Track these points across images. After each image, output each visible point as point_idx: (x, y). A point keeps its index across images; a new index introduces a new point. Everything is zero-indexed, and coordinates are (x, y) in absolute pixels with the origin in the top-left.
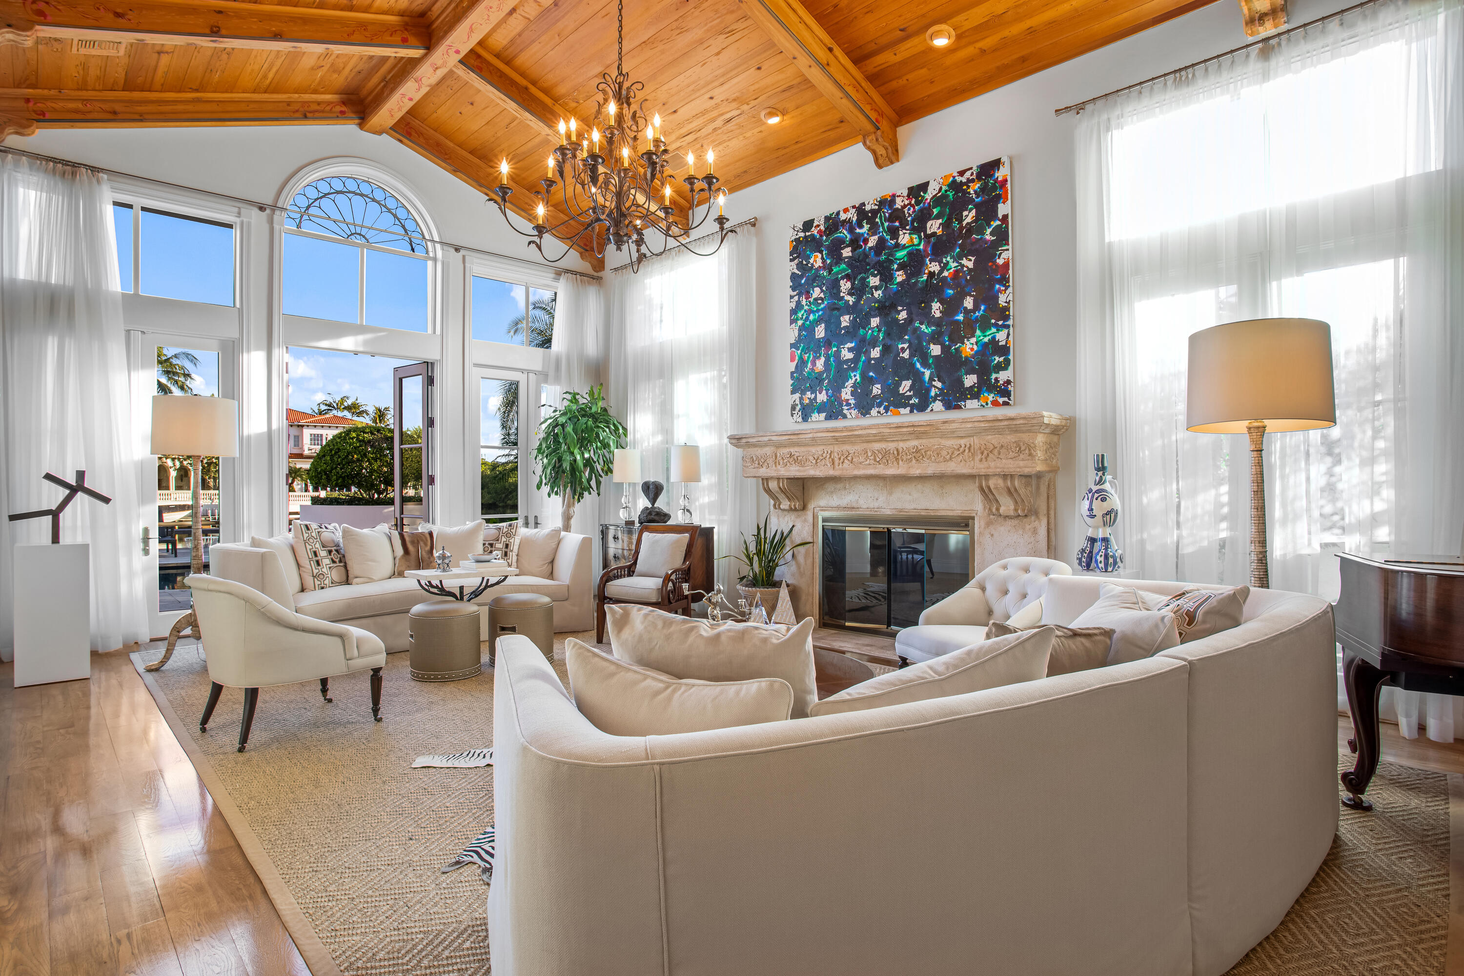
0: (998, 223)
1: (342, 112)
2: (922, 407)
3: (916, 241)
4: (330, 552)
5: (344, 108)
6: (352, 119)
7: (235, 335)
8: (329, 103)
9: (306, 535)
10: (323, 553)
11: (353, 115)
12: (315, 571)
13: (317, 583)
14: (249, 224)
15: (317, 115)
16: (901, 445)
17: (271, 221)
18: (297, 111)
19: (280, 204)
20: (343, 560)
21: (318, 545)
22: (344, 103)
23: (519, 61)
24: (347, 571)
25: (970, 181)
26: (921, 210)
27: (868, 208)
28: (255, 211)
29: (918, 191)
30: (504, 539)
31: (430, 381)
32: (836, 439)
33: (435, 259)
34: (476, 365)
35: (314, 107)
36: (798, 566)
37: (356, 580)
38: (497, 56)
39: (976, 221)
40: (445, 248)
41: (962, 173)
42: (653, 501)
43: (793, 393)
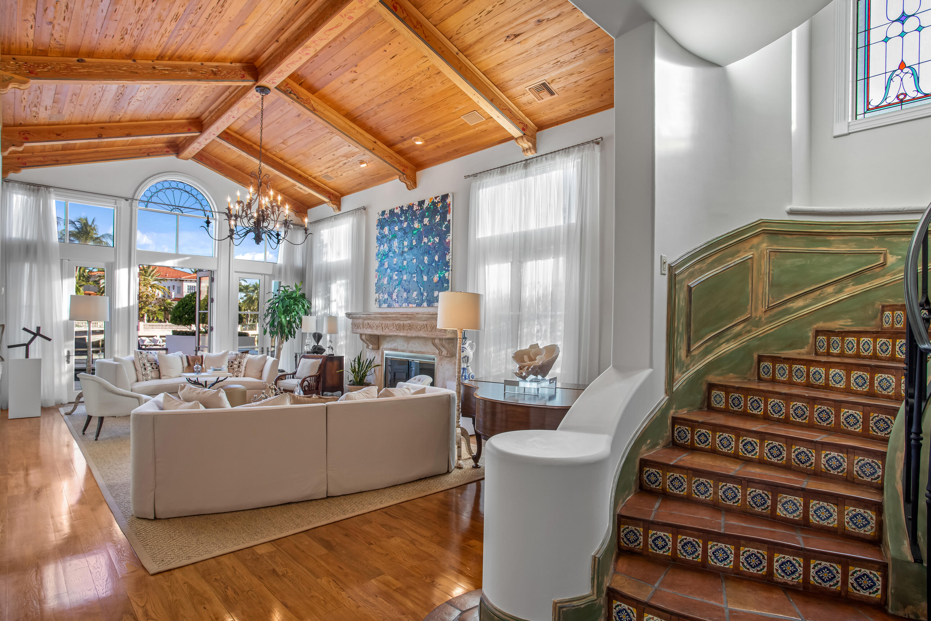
0: (447, 223)
1: (167, 152)
2: (419, 305)
3: (420, 227)
4: (152, 364)
5: (168, 150)
6: (172, 154)
7: (112, 260)
8: (160, 148)
9: (140, 356)
10: (148, 365)
11: (172, 153)
12: (144, 373)
13: (144, 378)
14: (120, 208)
15: (155, 154)
16: (406, 322)
17: (131, 206)
18: (144, 153)
19: (135, 198)
20: (158, 368)
21: (145, 361)
22: (168, 147)
23: (247, 134)
24: (160, 373)
25: (439, 202)
26: (422, 212)
27: (404, 208)
28: (123, 201)
29: (421, 203)
30: (238, 360)
31: (212, 280)
32: (383, 318)
33: (216, 220)
34: (236, 272)
35: (153, 150)
36: (376, 375)
37: (163, 377)
38: (236, 132)
39: (440, 221)
40: (220, 214)
41: (436, 198)
42: (318, 342)
43: (376, 293)
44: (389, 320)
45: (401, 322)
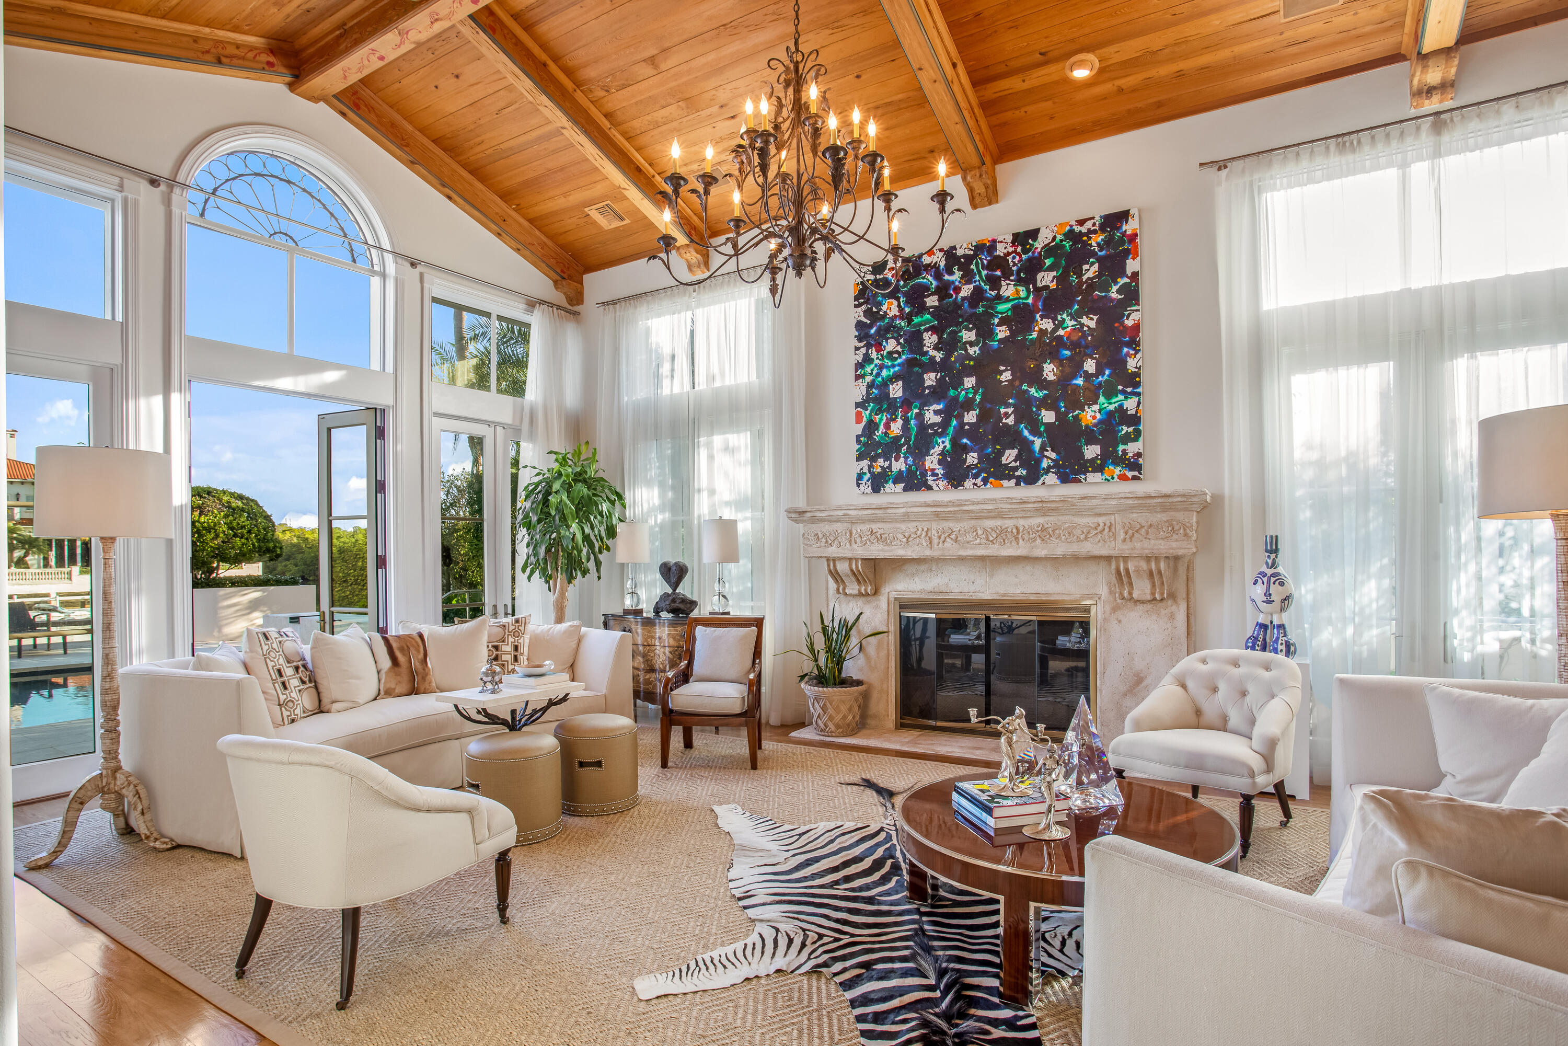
0: (1126, 280)
1: (270, 64)
2: (1031, 480)
3: (1023, 294)
4: (297, 668)
5: (272, 59)
6: (281, 74)
7: (117, 360)
8: (252, 48)
9: (265, 648)
10: (289, 671)
11: (283, 70)
12: (282, 698)
13: (286, 713)
14: (136, 202)
15: (235, 61)
17: (168, 202)
18: (208, 52)
19: (180, 178)
20: (313, 680)
21: (282, 661)
22: (272, 52)
24: (319, 693)
25: (1090, 232)
26: (1030, 260)
27: (960, 252)
28: (144, 185)
29: (1024, 238)
30: (511, 640)
31: (379, 433)
32: (937, 515)
33: (383, 275)
34: (438, 415)
35: (231, 50)
37: (336, 706)
39: (1098, 276)
40: (398, 260)
41: (1081, 222)
42: (675, 586)
43: (859, 459)
44: (958, 520)
45: (1009, 523)
